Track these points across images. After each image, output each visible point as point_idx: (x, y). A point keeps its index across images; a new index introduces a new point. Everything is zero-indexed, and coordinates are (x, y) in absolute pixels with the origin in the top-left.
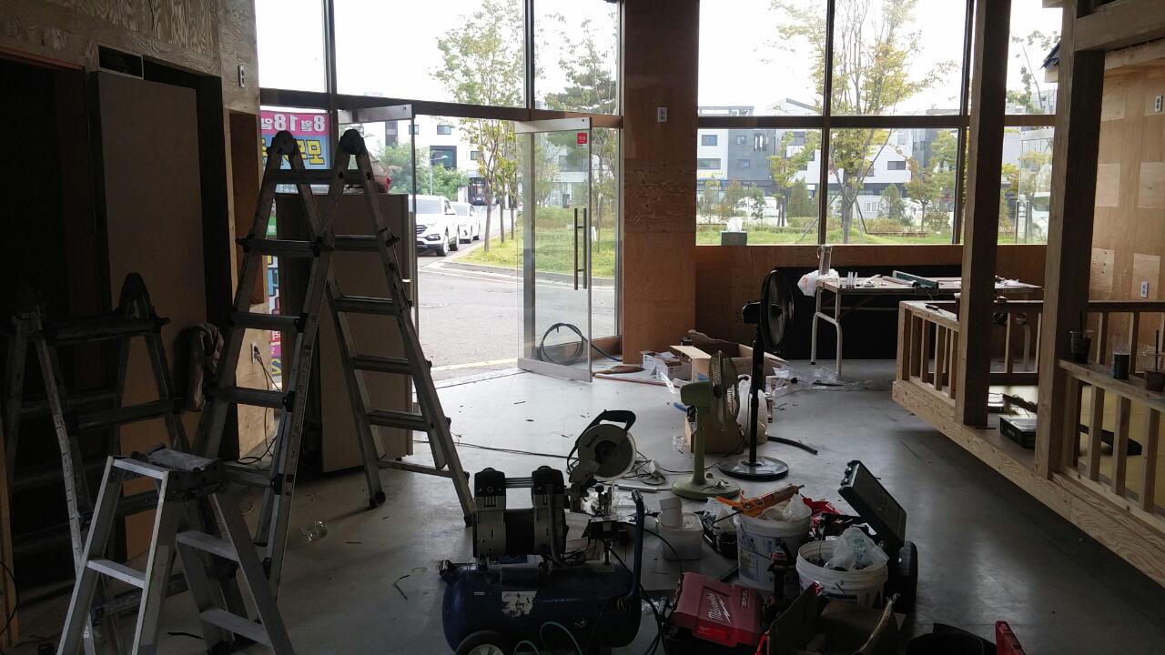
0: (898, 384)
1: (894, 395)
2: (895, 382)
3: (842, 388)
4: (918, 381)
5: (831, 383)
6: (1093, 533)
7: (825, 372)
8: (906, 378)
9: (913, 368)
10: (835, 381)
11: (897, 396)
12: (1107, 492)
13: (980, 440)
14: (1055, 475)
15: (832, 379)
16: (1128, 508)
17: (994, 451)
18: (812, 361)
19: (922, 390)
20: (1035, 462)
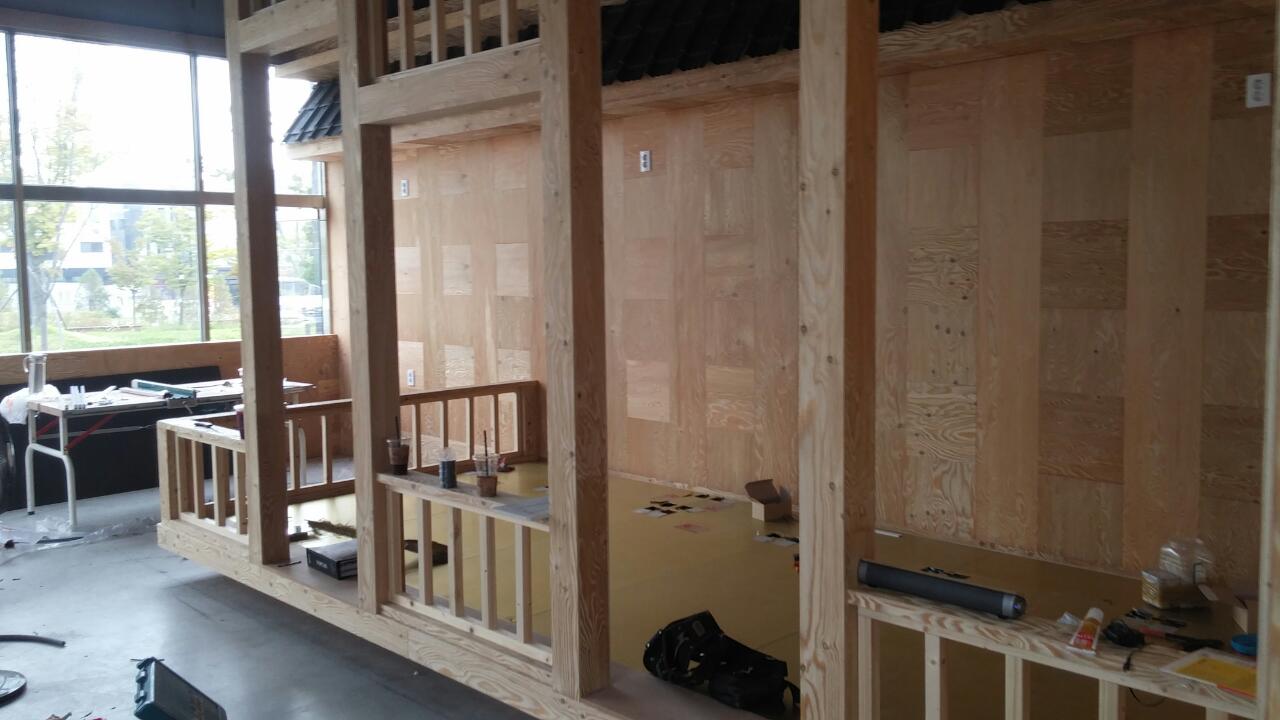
0: (164, 526)
1: (160, 540)
2: (159, 524)
3: (81, 541)
4: (192, 518)
5: (63, 537)
6: (436, 667)
7: (54, 522)
8: (174, 516)
9: (185, 502)
10: (69, 534)
11: (164, 541)
12: (446, 616)
13: (285, 581)
14: (385, 608)
15: (64, 530)
16: (472, 630)
17: (306, 591)
18: (30, 508)
19: (199, 529)
20: (360, 596)
